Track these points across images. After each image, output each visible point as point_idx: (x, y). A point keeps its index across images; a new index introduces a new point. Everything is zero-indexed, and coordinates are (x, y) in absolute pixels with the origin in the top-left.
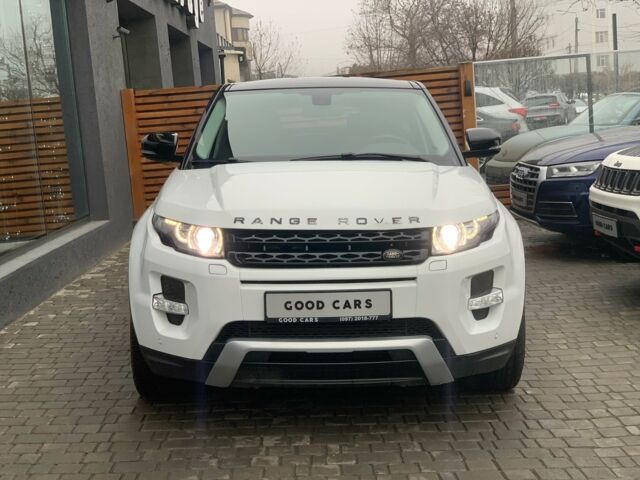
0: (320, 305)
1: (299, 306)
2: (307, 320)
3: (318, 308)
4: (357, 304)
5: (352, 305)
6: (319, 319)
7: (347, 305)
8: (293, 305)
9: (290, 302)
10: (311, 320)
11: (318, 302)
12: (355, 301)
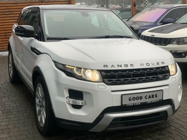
0: (141, 98)
1: (134, 99)
2: (136, 104)
3: (140, 99)
4: (153, 96)
5: (151, 97)
6: (141, 103)
7: (150, 97)
8: (132, 99)
9: (131, 98)
10: (138, 104)
11: (140, 97)
12: (152, 95)
